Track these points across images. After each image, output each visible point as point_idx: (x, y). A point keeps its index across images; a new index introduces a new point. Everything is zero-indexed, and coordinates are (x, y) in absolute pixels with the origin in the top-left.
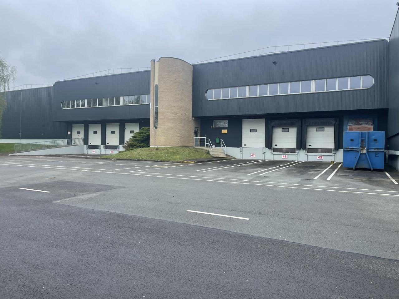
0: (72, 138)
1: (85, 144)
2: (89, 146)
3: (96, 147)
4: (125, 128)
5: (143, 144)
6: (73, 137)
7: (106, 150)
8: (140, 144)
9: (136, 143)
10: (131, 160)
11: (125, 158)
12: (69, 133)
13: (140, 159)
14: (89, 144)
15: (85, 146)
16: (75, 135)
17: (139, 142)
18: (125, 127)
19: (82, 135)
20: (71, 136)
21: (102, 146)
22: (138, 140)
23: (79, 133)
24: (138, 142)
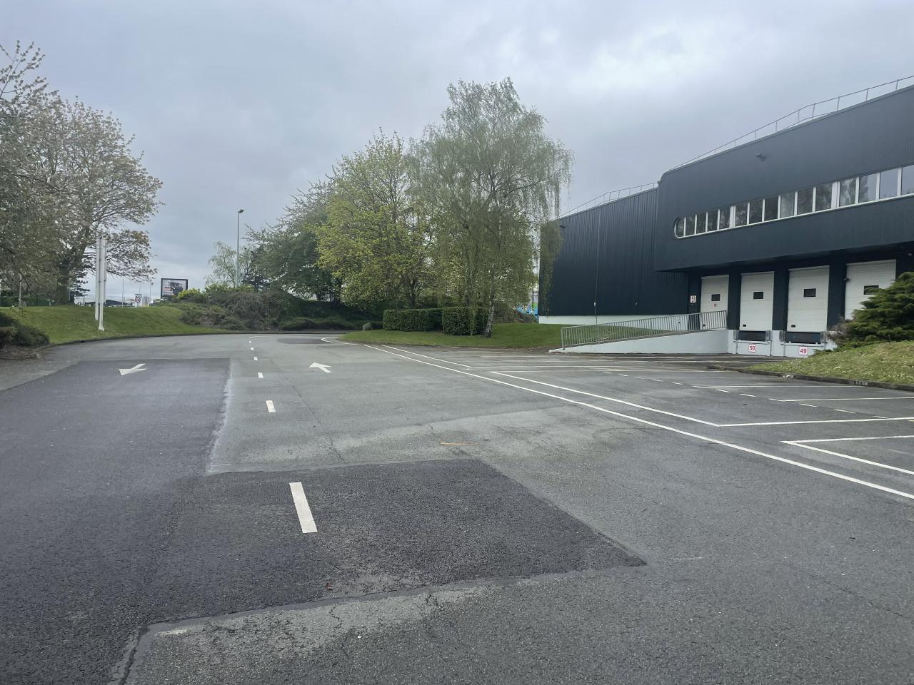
0: (699, 310)
1: (729, 326)
2: (741, 331)
3: (759, 336)
4: (848, 280)
5: (900, 329)
6: (703, 310)
7: (787, 344)
8: (890, 327)
9: (874, 324)
10: (845, 382)
11: (827, 372)
12: (693, 299)
13: (881, 380)
14: (742, 328)
15: (731, 332)
16: (707, 305)
17: (888, 320)
18: (849, 276)
19: (723, 305)
20: (697, 306)
21: (776, 334)
22: (882, 314)
23: (716, 298)
24: (883, 323)
